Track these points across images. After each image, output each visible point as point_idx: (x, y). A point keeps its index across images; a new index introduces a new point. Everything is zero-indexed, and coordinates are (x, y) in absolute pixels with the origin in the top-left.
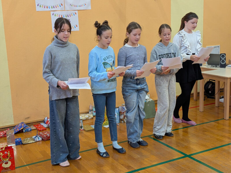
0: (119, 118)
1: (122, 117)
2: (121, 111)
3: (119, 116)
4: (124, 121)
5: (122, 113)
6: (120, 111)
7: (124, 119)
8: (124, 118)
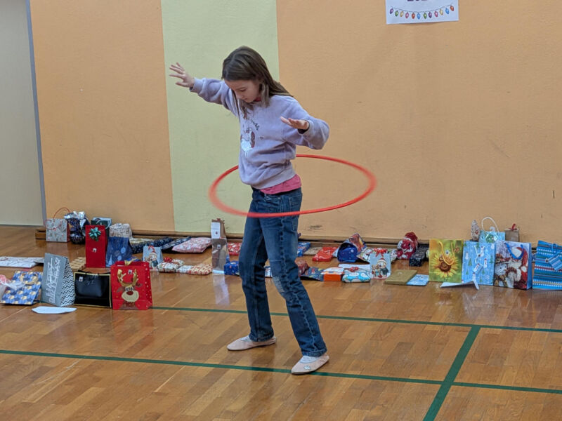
0: (492, 271)
1: (501, 270)
2: (501, 252)
3: (495, 266)
4: (506, 283)
5: (502, 258)
6: (497, 253)
7: (507, 276)
8: (507, 273)
